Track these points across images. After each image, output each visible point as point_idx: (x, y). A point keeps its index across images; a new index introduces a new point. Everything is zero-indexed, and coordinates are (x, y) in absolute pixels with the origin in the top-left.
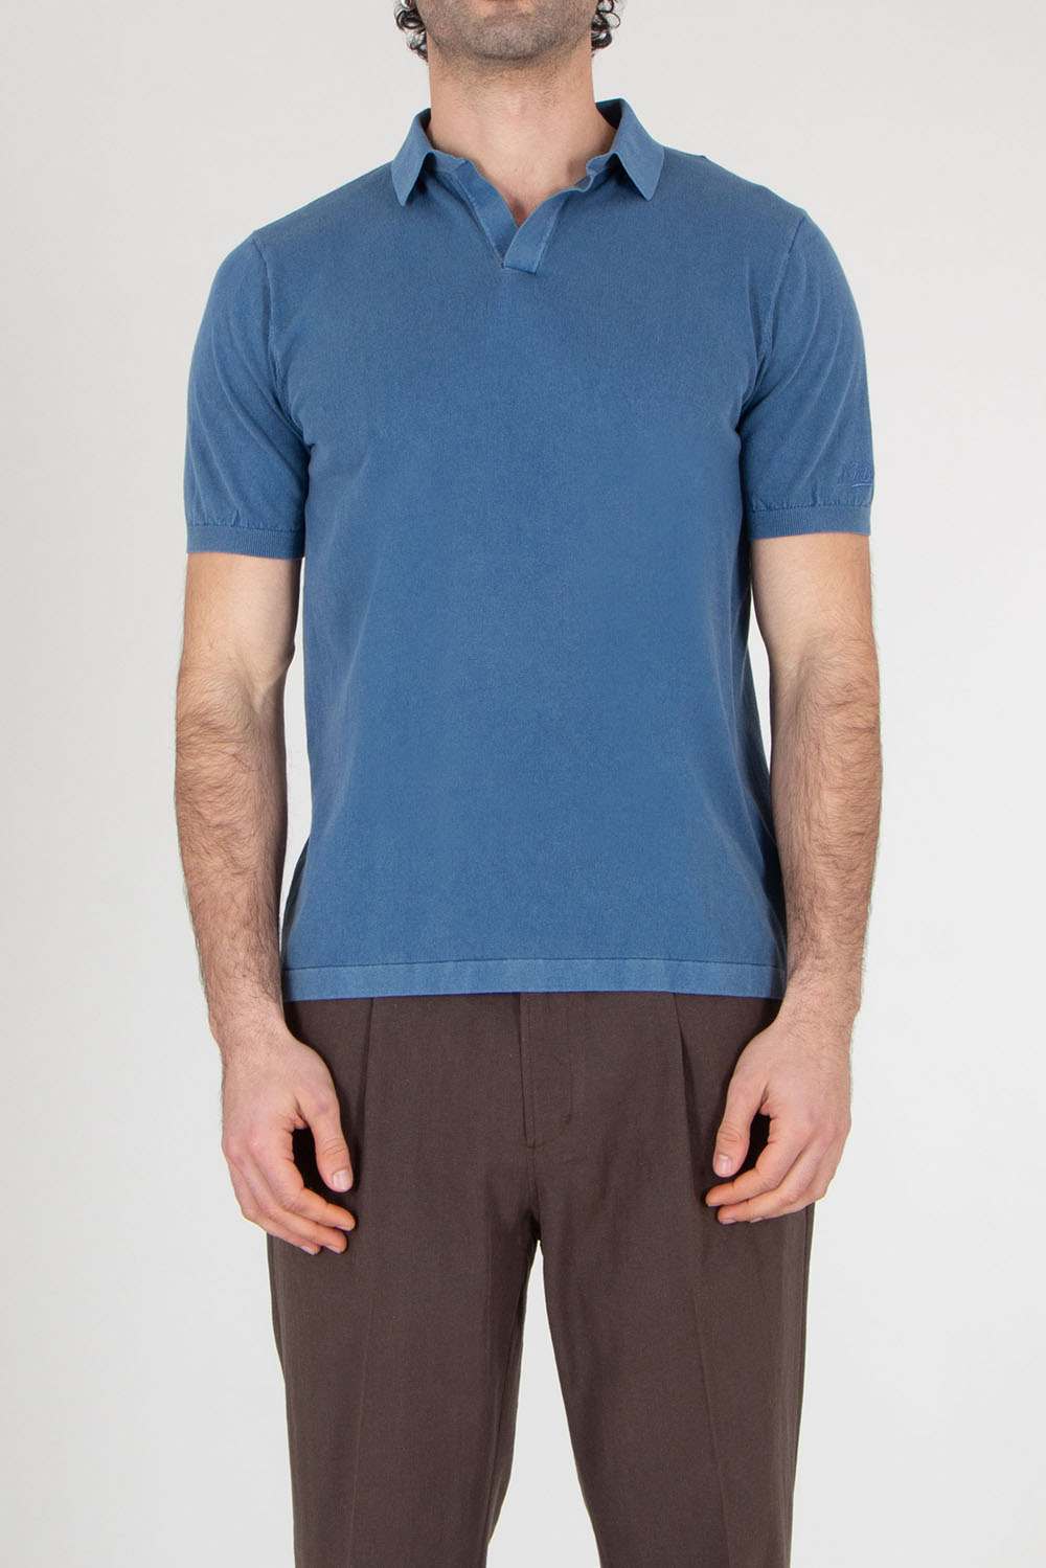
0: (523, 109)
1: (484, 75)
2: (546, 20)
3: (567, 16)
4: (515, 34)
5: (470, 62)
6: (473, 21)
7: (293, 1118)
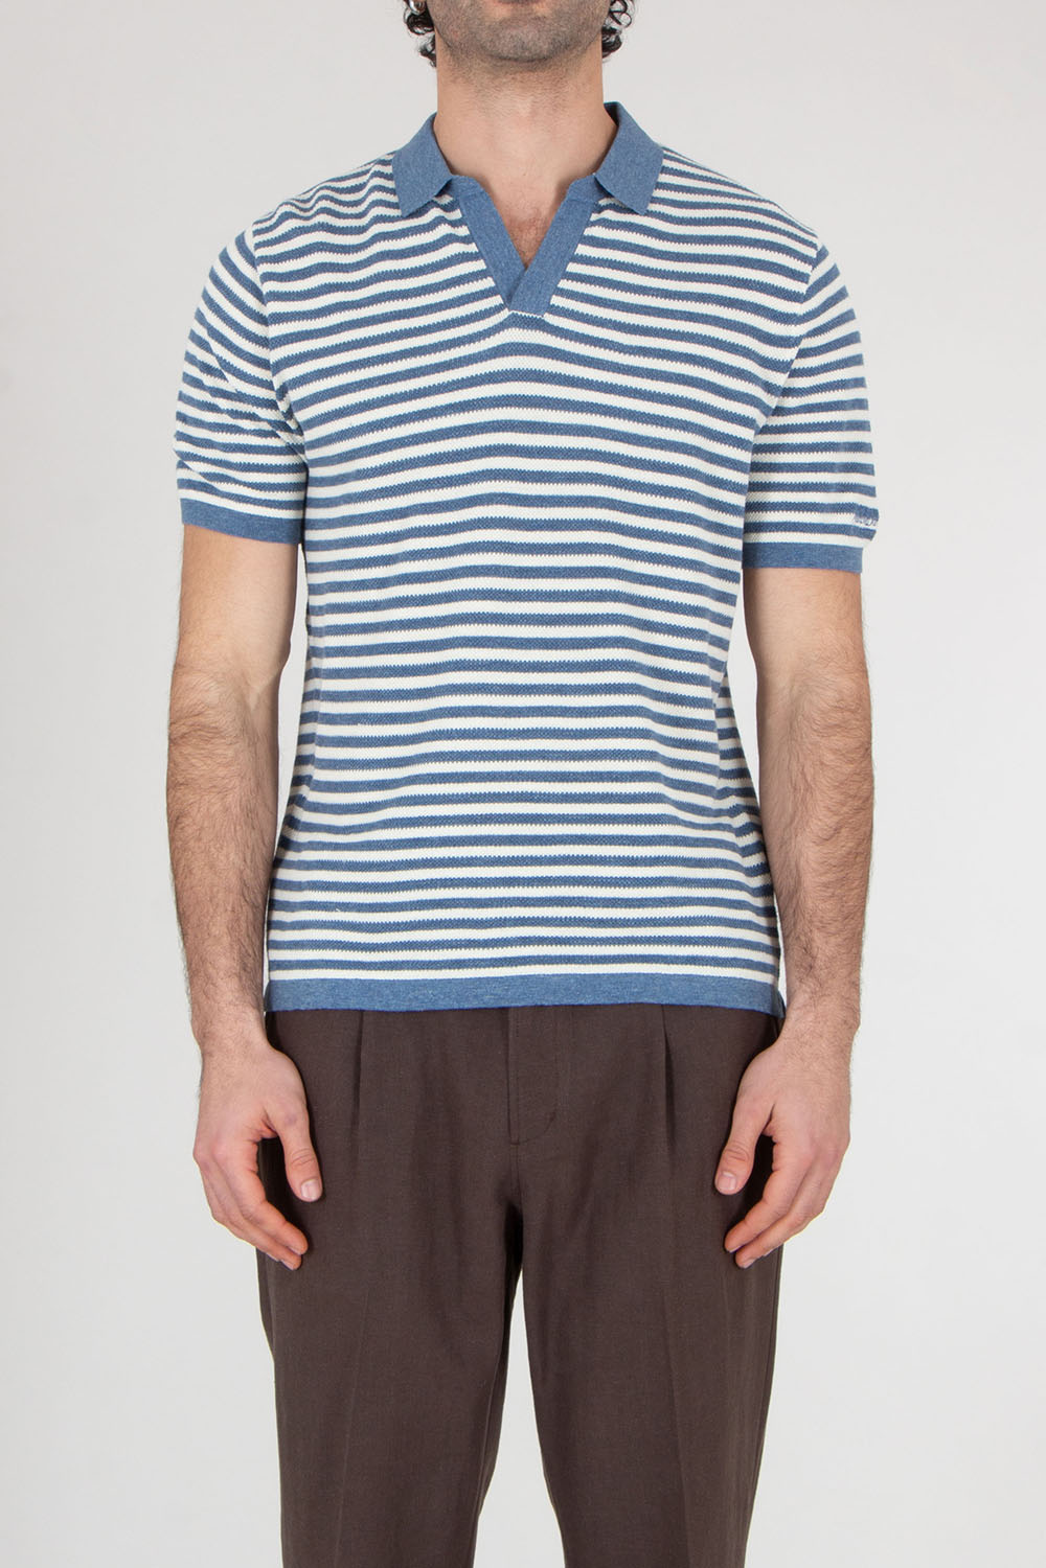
0: (534, 113)
1: (497, 77)
2: (561, 23)
3: (582, 21)
4: (531, 37)
5: (483, 64)
6: (487, 24)
7: (259, 1128)
